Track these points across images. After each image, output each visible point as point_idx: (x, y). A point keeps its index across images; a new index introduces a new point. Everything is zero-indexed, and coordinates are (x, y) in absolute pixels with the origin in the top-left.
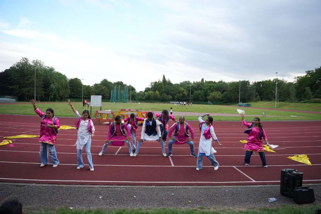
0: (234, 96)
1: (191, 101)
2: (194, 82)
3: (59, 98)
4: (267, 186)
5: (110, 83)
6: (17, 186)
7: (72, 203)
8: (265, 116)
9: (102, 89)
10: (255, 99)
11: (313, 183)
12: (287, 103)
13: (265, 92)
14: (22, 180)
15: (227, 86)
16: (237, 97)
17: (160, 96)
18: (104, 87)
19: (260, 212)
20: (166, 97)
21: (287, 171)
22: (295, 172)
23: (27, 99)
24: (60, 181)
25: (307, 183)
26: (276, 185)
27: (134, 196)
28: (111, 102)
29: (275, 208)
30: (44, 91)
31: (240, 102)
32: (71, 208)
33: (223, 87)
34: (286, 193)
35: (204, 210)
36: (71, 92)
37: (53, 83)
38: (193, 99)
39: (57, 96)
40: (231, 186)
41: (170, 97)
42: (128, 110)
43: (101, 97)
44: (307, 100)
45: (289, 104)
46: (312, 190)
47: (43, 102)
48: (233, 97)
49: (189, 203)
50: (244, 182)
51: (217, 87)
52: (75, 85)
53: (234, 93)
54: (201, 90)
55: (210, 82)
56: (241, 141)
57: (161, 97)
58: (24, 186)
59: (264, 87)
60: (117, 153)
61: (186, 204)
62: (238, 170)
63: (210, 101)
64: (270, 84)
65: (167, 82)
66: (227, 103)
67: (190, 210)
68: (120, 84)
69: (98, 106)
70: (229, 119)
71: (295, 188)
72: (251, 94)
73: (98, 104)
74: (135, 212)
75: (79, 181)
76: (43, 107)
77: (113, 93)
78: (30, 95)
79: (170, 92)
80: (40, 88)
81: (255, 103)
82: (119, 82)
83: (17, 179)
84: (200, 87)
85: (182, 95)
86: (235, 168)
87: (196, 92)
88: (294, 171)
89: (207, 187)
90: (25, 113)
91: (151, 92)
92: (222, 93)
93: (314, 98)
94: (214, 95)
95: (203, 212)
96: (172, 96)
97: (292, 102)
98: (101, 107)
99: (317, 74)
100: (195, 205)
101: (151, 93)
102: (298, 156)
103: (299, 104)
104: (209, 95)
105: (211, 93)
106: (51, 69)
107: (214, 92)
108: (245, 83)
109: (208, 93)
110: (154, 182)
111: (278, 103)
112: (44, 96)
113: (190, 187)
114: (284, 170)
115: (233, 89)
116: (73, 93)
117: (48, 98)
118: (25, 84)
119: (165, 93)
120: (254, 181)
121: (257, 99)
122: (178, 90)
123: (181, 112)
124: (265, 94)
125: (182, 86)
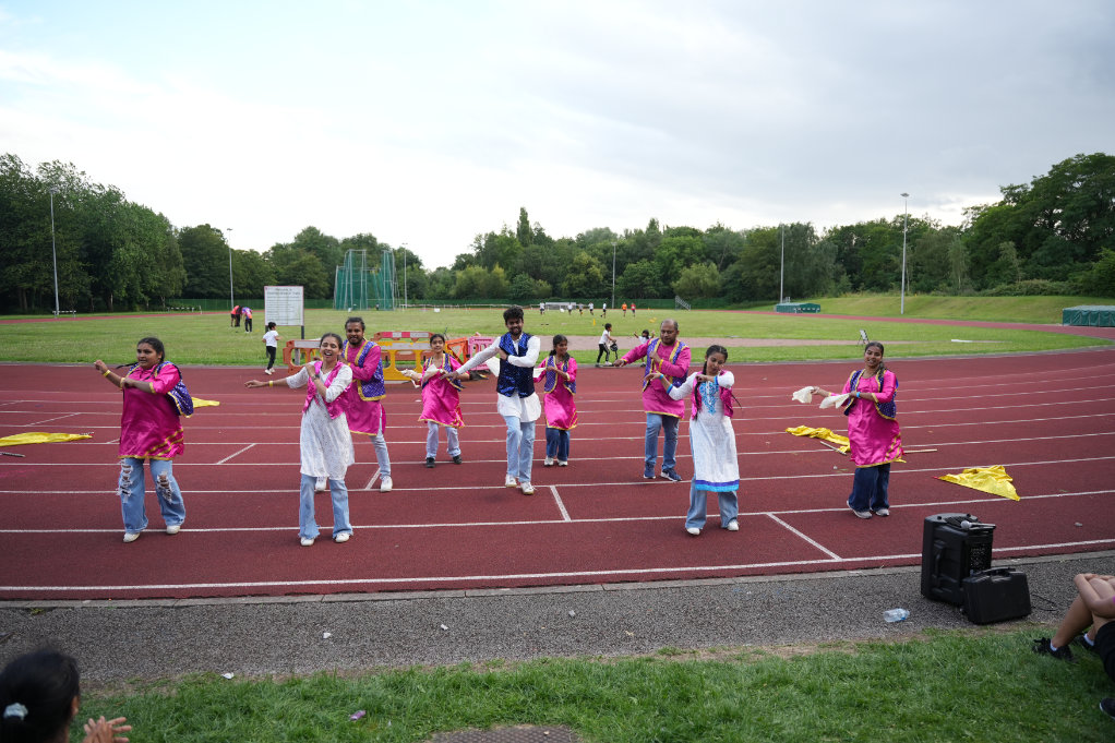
0: (762, 278)
1: (616, 297)
2: (627, 231)
3: (147, 299)
4: (880, 571)
5: (330, 241)
6: (28, 610)
7: (230, 660)
9: (301, 264)
10: (832, 285)
11: (1023, 557)
12: (940, 298)
13: (866, 263)
14: (42, 588)
15: (740, 243)
16: (771, 279)
17: (507, 282)
18: (306, 257)
19: (858, 655)
20: (530, 285)
21: (943, 521)
22: (970, 524)
23: (29, 305)
24: (181, 586)
25: (1006, 558)
26: (906, 568)
27: (443, 626)
28: (338, 308)
29: (905, 640)
30: (90, 272)
31: (784, 297)
32: (229, 676)
33: (726, 246)
34: (940, 591)
35: (676, 659)
36: (188, 277)
37: (123, 243)
38: (622, 290)
39: (140, 290)
40: (761, 579)
41: (545, 285)
42: (400, 335)
43: (300, 290)
44: (1004, 286)
45: (946, 300)
46: (1022, 579)
47: (90, 315)
48: (758, 280)
49: (627, 639)
50: (805, 562)
51: (704, 249)
52: (201, 249)
54: (650, 257)
55: (682, 231)
56: (790, 429)
57: (513, 288)
58: (51, 609)
59: (863, 244)
60: (370, 484)
61: (617, 644)
62: (784, 524)
63: (682, 297)
64: (882, 232)
65: (533, 234)
66: (740, 301)
67: (632, 660)
68: (365, 243)
69: (291, 323)
70: (750, 356)
71: (968, 575)
72: (821, 270)
73: (292, 315)
74: (448, 676)
75: (246, 584)
76: (91, 333)
77: (344, 278)
78: (38, 292)
79: (544, 269)
80: (73, 264)
81: (834, 299)
82: (360, 236)
83: (25, 588)
84: (646, 250)
85: (585, 279)
86: (774, 517)
87: (633, 265)
88: (966, 519)
89: (685, 583)
90: (25, 357)
91: (478, 269)
92: (723, 268)
93: (1026, 279)
94: (695, 276)
95: (676, 666)
96: (550, 282)
97: (956, 295)
98: (303, 328)
99: (1038, 195)
100: (647, 642)
101: (478, 274)
102: (975, 472)
103: (980, 299)
104: (677, 276)
105: (685, 268)
106: (110, 193)
107: (694, 266)
108: (800, 233)
109: (674, 270)
110: (507, 577)
111: (909, 298)
112: (89, 293)
113: (629, 586)
114: (933, 518)
115: (761, 254)
116: (197, 280)
117: (106, 300)
118: (19, 252)
119: (526, 271)
120: (837, 559)
121: (840, 285)
122: (572, 261)
123: (584, 338)
124: (867, 268)
125: (583, 247)
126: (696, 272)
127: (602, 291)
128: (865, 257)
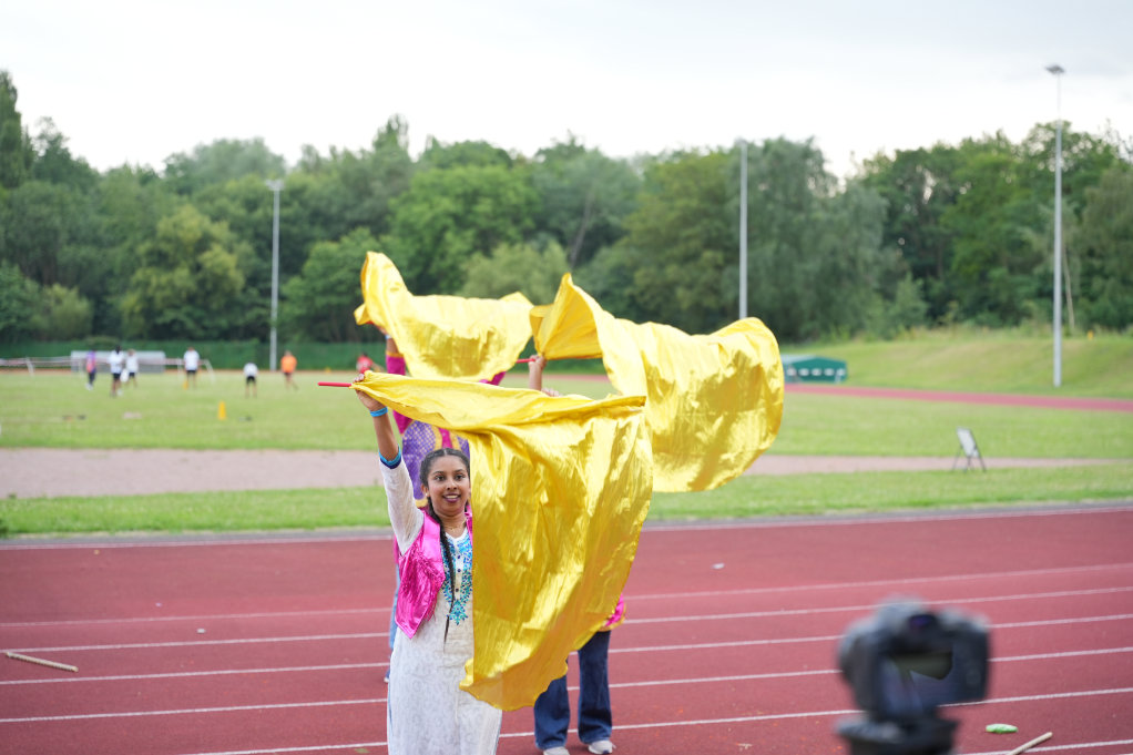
0: (690, 287)
1: (282, 340)
2: (309, 150)
8: (976, 463)
10: (877, 308)
13: (962, 249)
15: (630, 190)
16: (714, 290)
20: (25, 303)
33: (591, 197)
38: (299, 319)
41: (70, 302)
48: (680, 292)
51: (529, 203)
53: (690, 258)
54: (378, 224)
55: (468, 154)
59: (952, 198)
64: (997, 167)
65: (29, 154)
72: (844, 264)
79: (67, 253)
81: (883, 346)
84: (368, 203)
85: (192, 285)
87: (332, 247)
96: (86, 293)
105: (477, 256)
107: (502, 252)
108: (788, 166)
109: (449, 262)
111: (1073, 343)
115: (687, 220)
119: (12, 260)
121: (895, 309)
122: (151, 233)
123: (192, 455)
124: (966, 262)
125: (181, 192)
126: (511, 266)
127: (240, 322)
128: (958, 234)
